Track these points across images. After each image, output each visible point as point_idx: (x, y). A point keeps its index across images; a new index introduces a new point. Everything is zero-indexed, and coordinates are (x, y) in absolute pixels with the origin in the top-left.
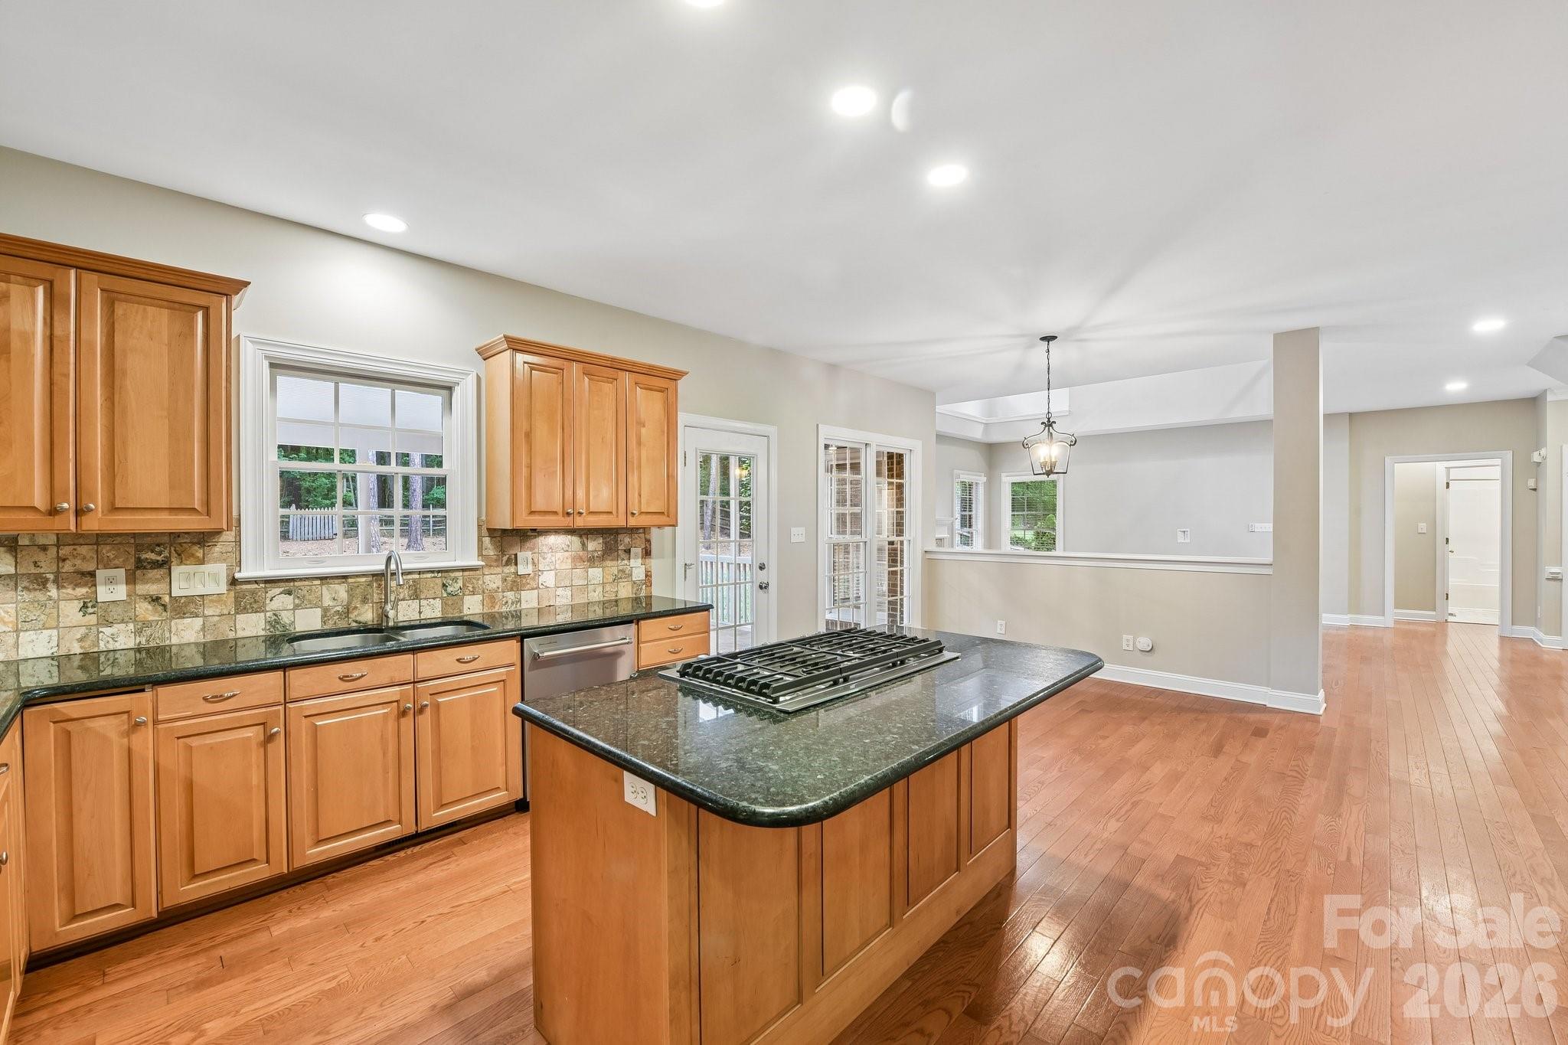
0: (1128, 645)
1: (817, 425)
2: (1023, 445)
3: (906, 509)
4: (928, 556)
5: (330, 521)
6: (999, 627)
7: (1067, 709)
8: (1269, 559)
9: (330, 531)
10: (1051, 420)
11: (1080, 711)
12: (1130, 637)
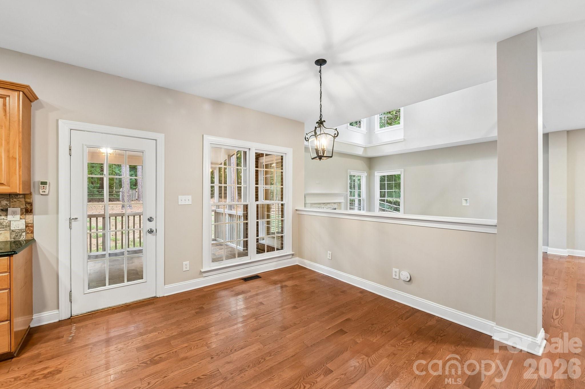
0: (396, 275)
1: (203, 135)
2: (305, 139)
3: (284, 186)
4: (298, 212)
5: (135, 194)
6: (328, 255)
7: (329, 329)
8: (494, 222)
9: (135, 198)
10: (322, 120)
11: (337, 332)
12: (397, 270)
